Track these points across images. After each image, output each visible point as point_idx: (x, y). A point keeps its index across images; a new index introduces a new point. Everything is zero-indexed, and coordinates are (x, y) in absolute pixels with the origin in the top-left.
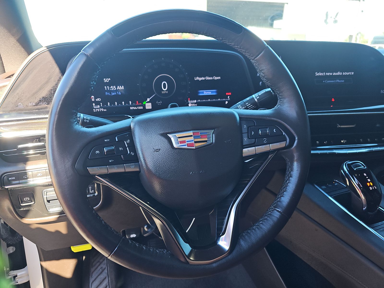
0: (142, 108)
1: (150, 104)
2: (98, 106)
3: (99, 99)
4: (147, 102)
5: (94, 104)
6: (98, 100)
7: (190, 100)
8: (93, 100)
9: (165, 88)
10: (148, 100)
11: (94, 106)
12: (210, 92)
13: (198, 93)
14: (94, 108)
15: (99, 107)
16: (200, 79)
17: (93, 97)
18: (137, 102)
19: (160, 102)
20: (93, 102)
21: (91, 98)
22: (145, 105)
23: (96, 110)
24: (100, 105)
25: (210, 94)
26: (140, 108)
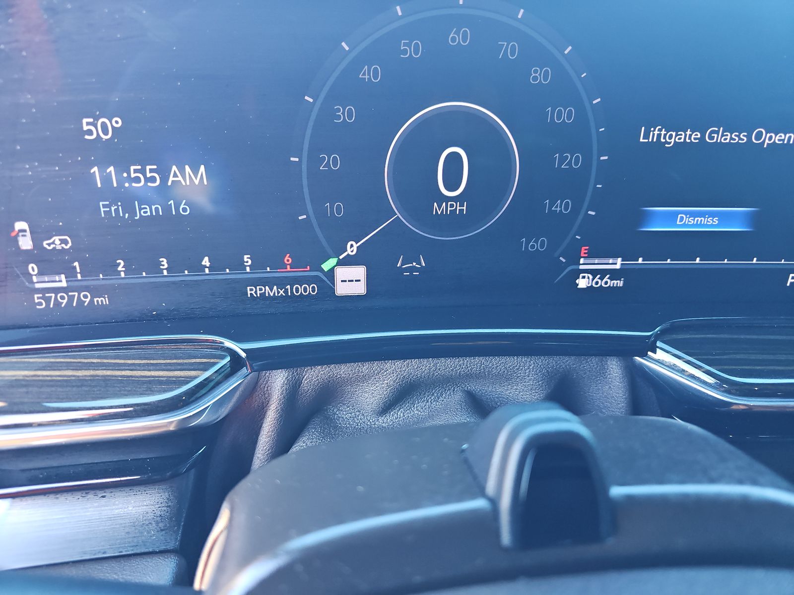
0: (310, 289)
1: (359, 272)
2: (57, 278)
3: (63, 242)
4: (340, 263)
5: (33, 269)
6: (56, 242)
7: (590, 255)
8: (26, 243)
9: (452, 182)
10: (352, 248)
11: (35, 279)
12: (712, 215)
13: (643, 218)
14: (38, 286)
15: (64, 284)
16: (673, 139)
17: (20, 225)
18: (288, 259)
19: (420, 264)
20: (29, 257)
21: (13, 234)
22: (331, 273)
23: (48, 300)
24: (70, 273)
25: (712, 226)
26: (301, 290)
